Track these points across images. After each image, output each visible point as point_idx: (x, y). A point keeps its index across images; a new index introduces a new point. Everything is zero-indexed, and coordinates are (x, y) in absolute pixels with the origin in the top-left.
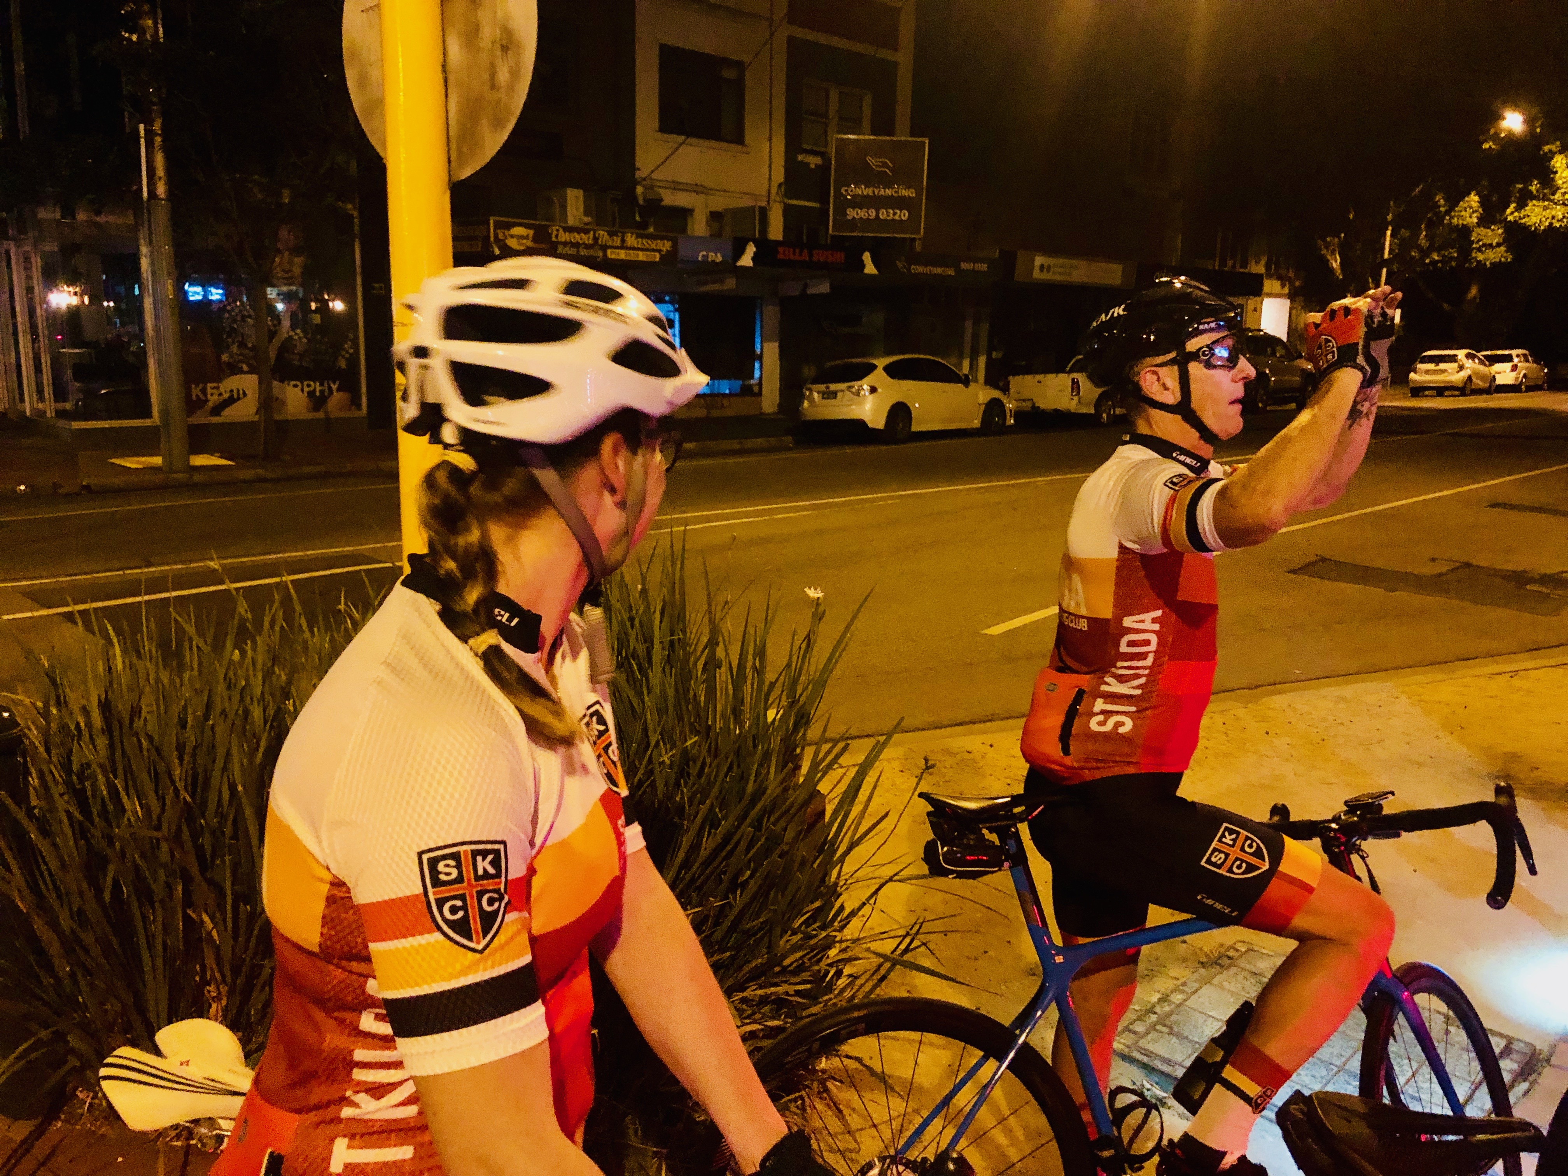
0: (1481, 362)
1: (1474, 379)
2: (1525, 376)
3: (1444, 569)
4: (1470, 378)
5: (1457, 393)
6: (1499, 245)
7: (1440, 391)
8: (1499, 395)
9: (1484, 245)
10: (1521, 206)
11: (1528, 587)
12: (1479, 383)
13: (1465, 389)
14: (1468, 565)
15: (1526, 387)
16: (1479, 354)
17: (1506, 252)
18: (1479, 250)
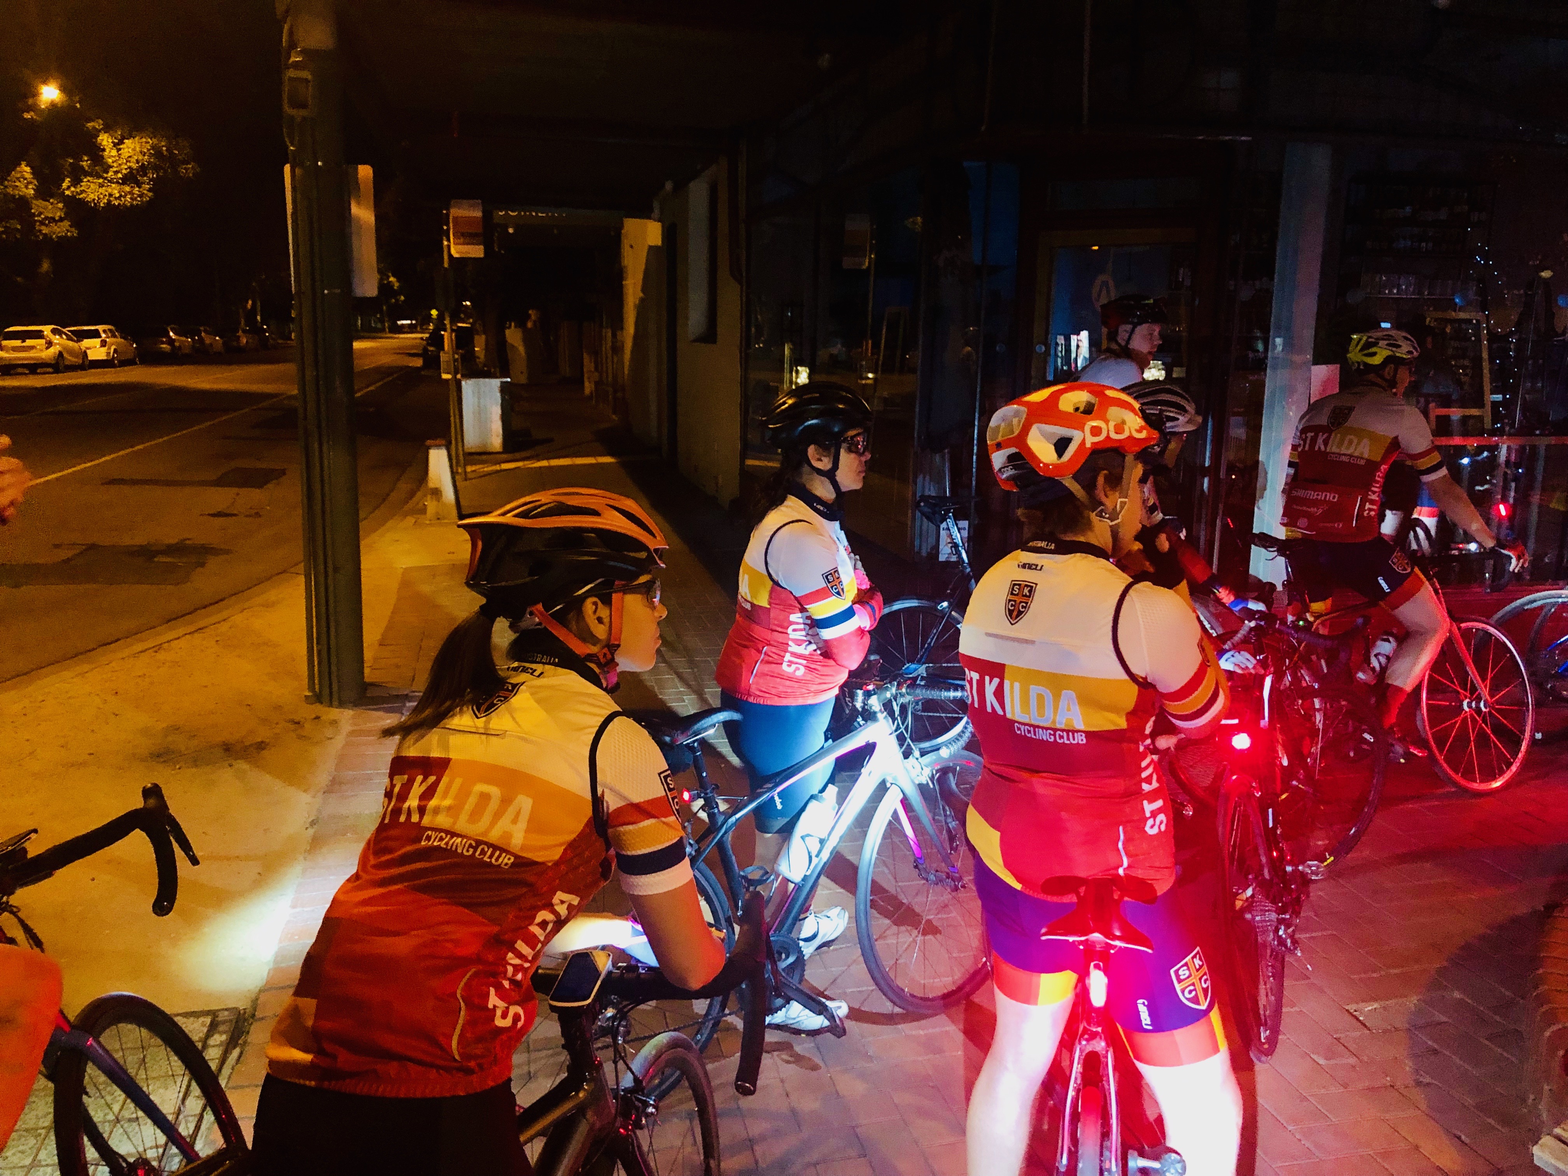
0: (69, 338)
1: (65, 355)
2: (115, 351)
3: (70, 554)
4: (60, 354)
5: (50, 370)
6: (61, 219)
7: (34, 368)
8: (93, 370)
9: (46, 218)
10: (76, 182)
11: (156, 559)
12: (70, 359)
13: (58, 365)
14: (93, 547)
15: (119, 361)
16: (65, 330)
17: (71, 226)
18: (42, 223)
